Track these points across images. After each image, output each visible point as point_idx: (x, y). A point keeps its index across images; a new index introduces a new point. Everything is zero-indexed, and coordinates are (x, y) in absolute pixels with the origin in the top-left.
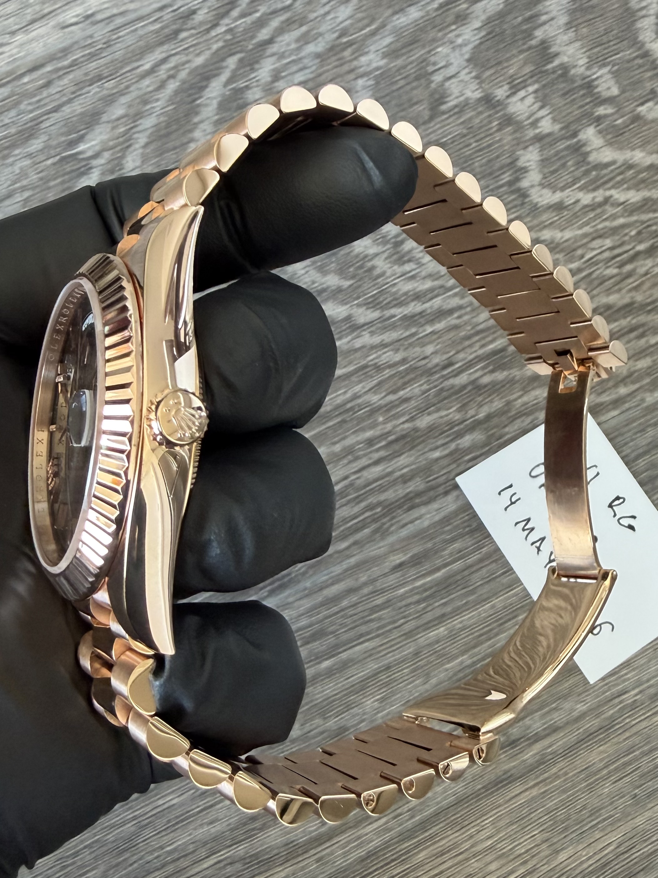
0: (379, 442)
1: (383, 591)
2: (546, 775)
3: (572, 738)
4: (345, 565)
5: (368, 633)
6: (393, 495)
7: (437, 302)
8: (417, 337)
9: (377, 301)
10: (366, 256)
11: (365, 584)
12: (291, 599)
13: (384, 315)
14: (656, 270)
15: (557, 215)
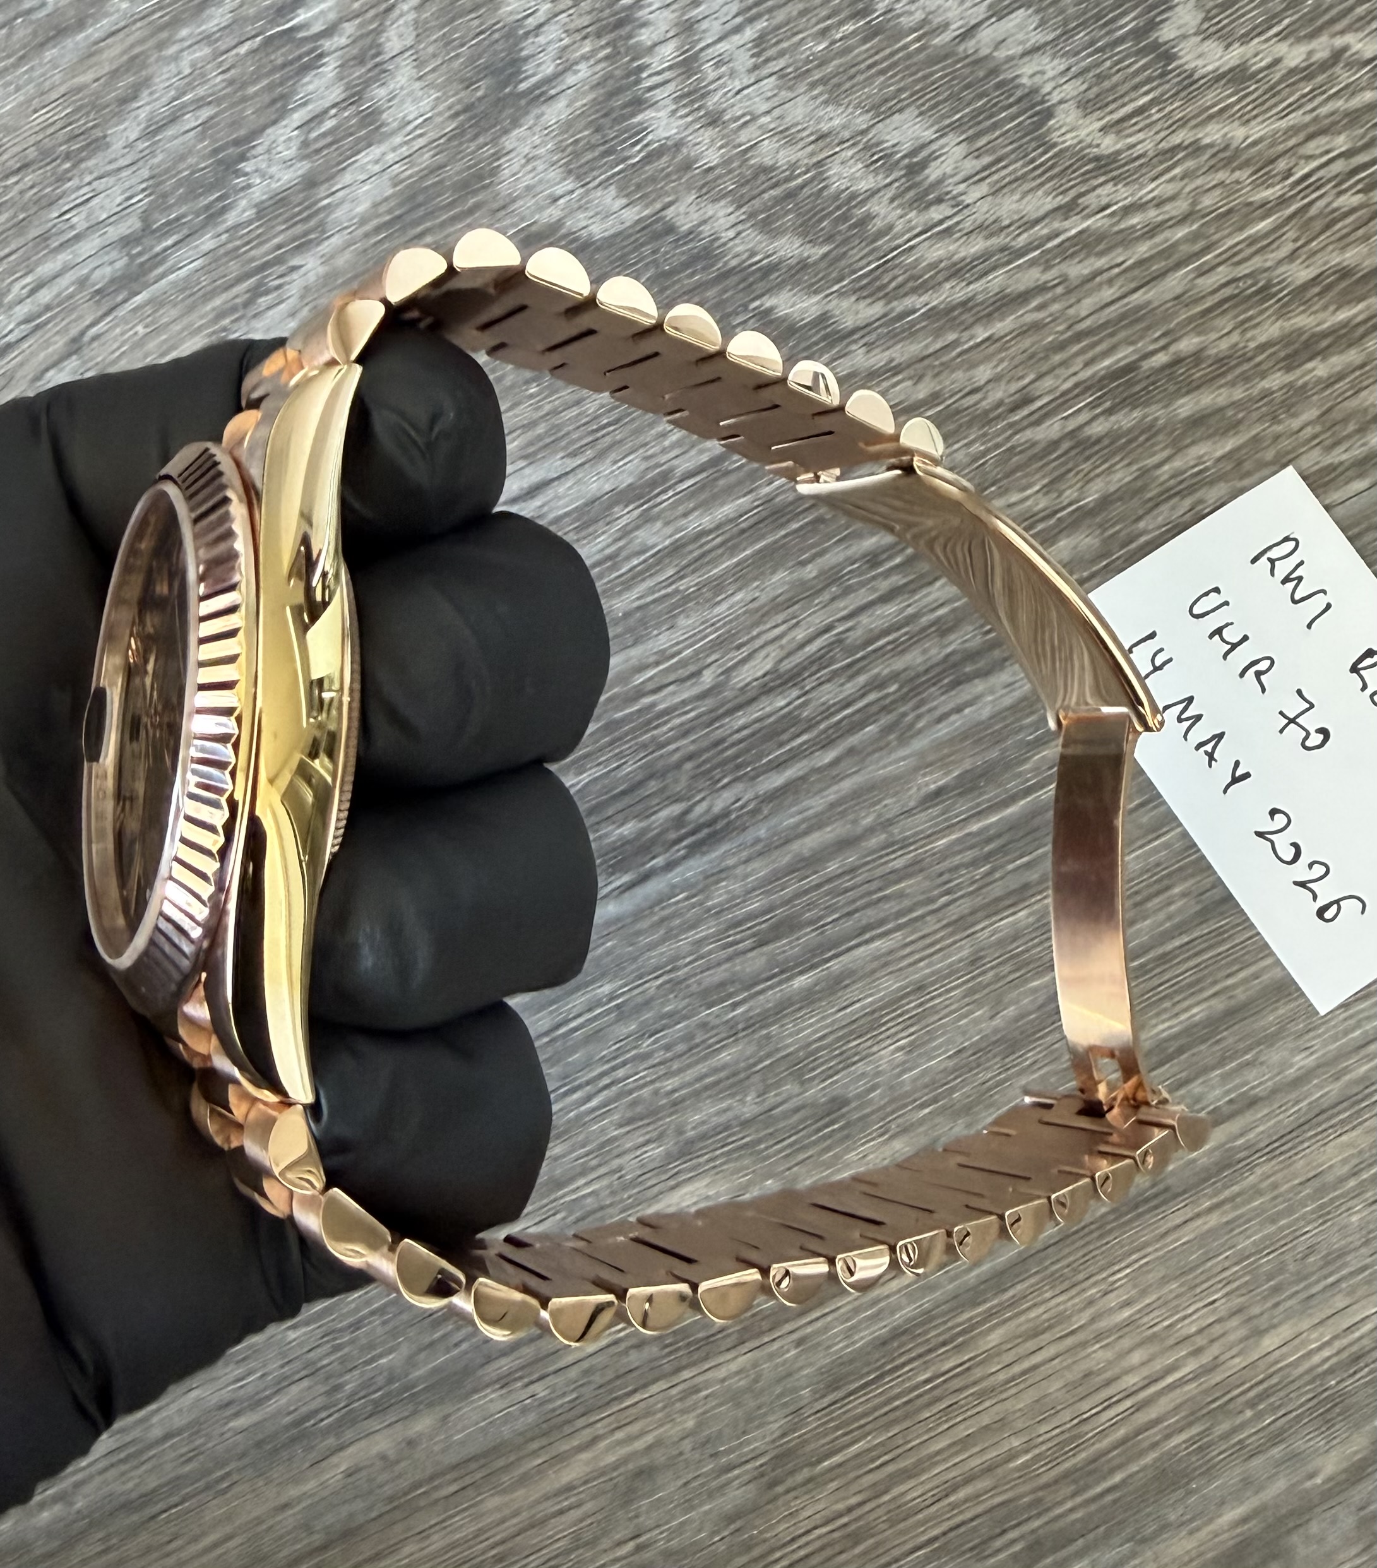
0: (890, 558)
1: (904, 844)
2: (1236, 1189)
3: (1286, 1118)
4: (832, 794)
5: (882, 922)
6: (919, 660)
7: (996, 281)
8: (959, 350)
9: (878, 283)
10: (853, 196)
11: (871, 831)
12: (730, 862)
13: (892, 310)
15: (1235, 93)
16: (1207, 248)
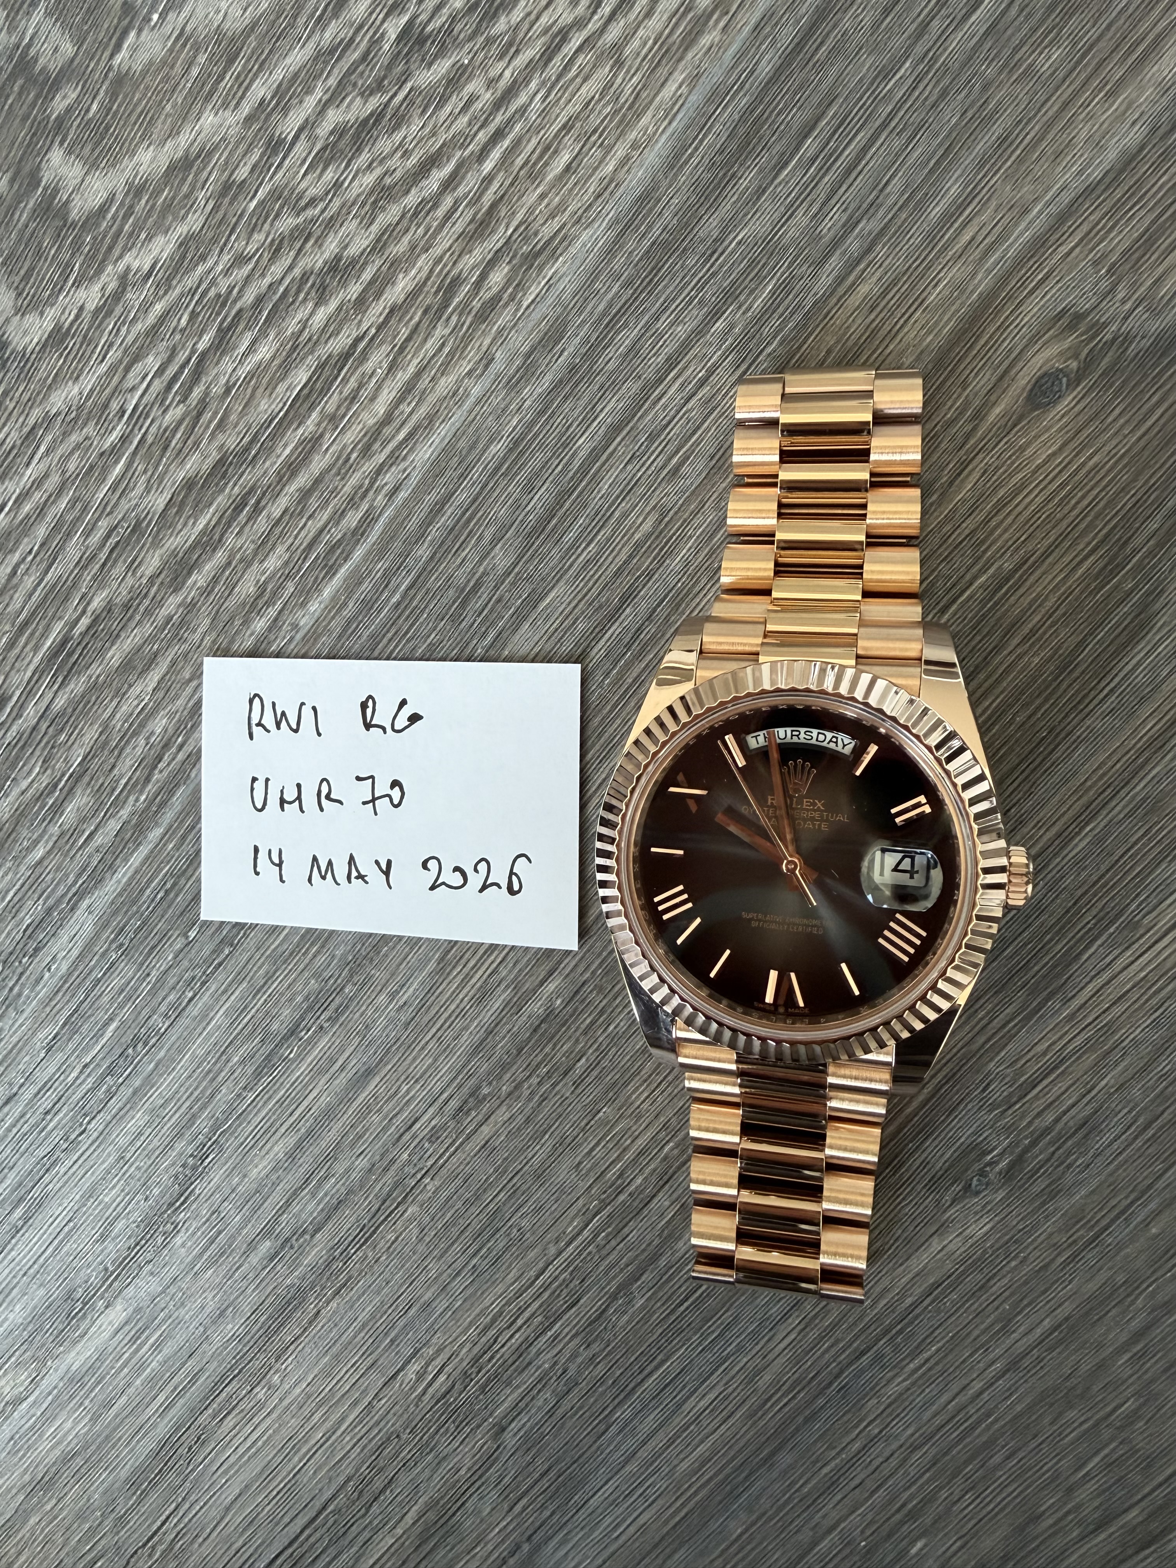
14: (242, 372)
15: (61, 355)
16: (85, 510)
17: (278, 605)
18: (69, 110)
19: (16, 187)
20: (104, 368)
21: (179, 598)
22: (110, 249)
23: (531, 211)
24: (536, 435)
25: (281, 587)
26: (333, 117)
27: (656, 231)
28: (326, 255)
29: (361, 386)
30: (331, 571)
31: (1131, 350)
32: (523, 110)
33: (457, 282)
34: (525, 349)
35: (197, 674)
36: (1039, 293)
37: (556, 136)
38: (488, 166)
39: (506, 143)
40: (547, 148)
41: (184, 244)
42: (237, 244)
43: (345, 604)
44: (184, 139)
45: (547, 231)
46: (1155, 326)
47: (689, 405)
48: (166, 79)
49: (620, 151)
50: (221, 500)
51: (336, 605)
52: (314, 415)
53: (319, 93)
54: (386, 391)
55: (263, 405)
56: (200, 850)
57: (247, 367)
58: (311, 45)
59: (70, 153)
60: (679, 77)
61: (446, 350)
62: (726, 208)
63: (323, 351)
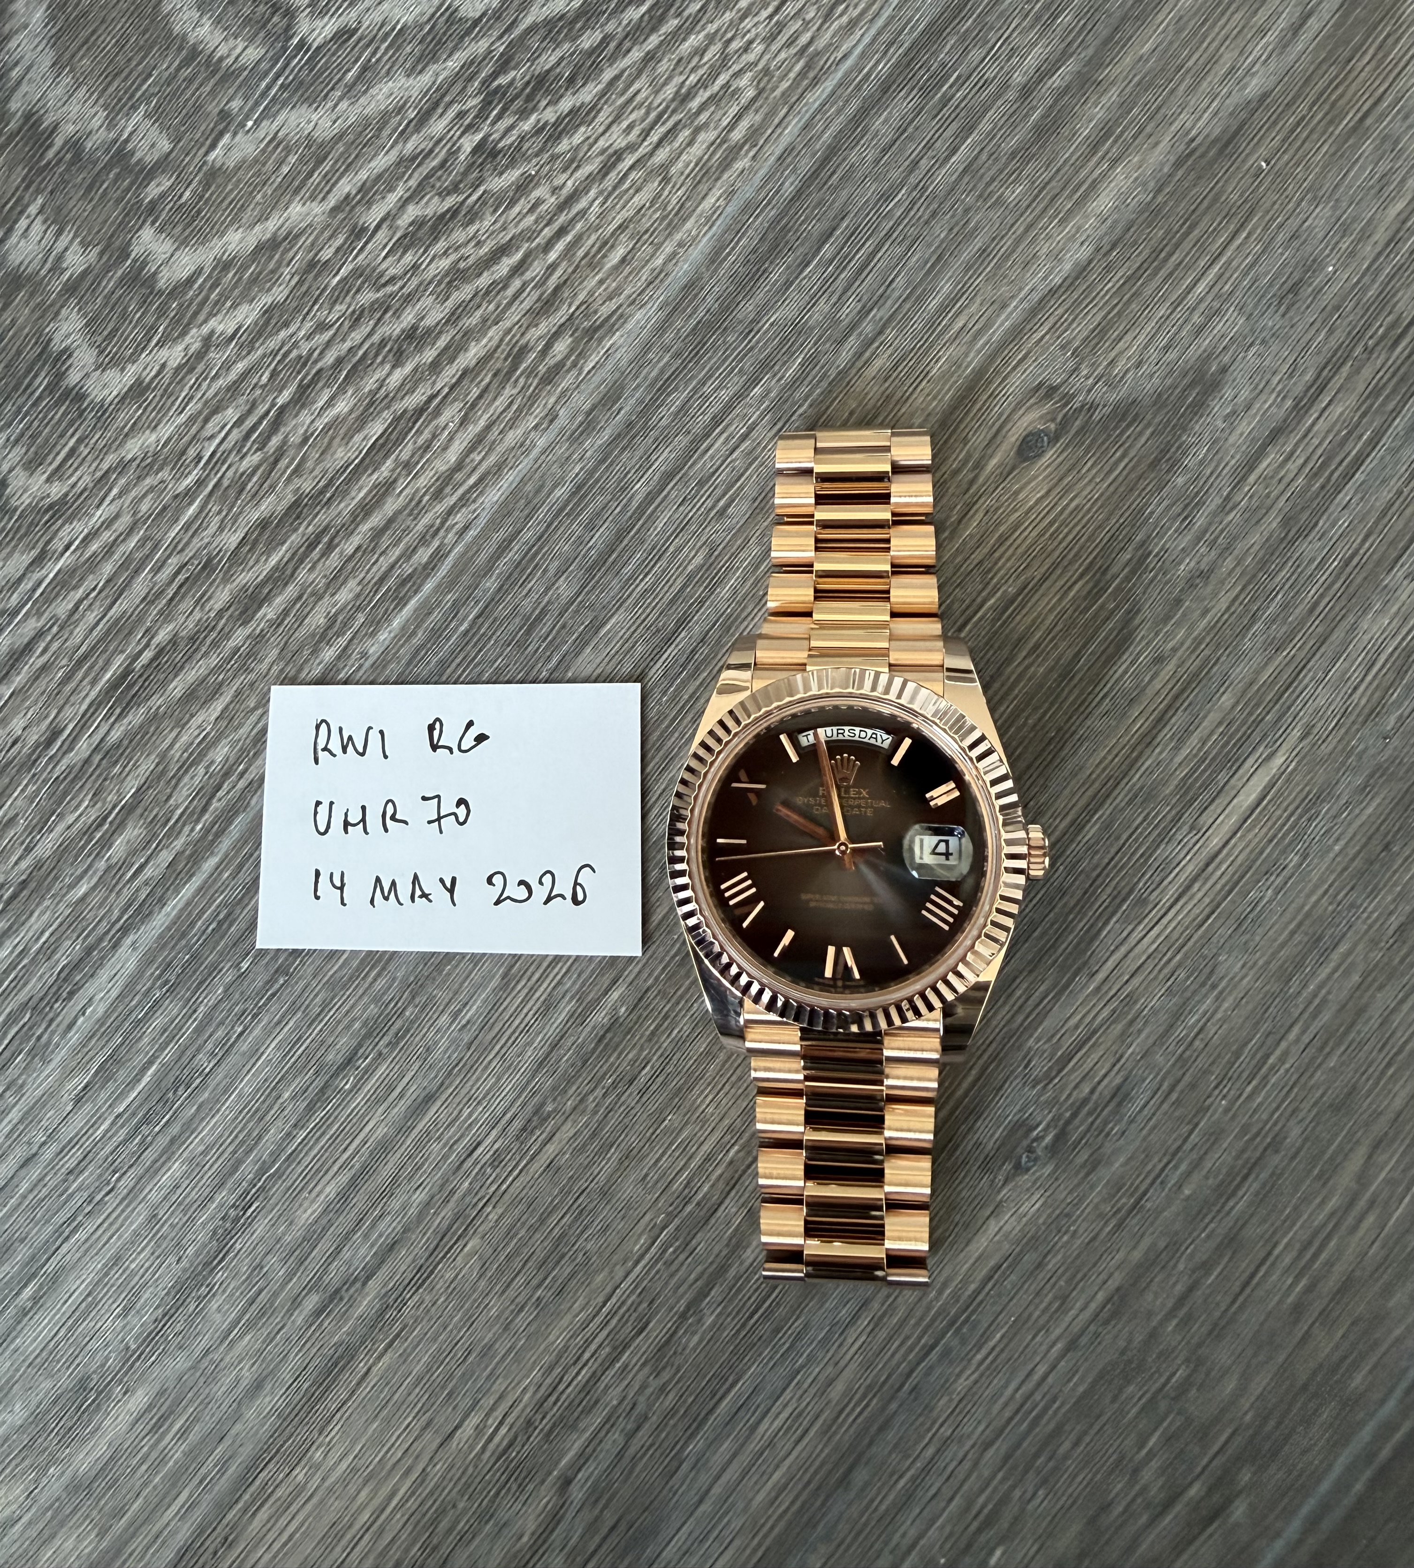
14: (320, 425)
15: (140, 407)
16: (155, 548)
17: (349, 635)
18: (163, 196)
19: (105, 258)
20: (183, 418)
21: (248, 630)
22: (196, 314)
23: (591, 293)
24: (597, 481)
25: (352, 618)
26: (412, 212)
27: (701, 313)
28: (404, 325)
29: (434, 436)
30: (402, 602)
31: (1096, 416)
32: (583, 213)
33: (524, 350)
34: (587, 406)
35: (264, 702)
36: (1020, 369)
37: (613, 234)
38: (552, 256)
39: (569, 238)
40: (606, 243)
41: (268, 312)
42: (320, 313)
43: (414, 633)
44: (272, 225)
45: (605, 311)
46: (1113, 397)
47: (734, 456)
48: (258, 174)
49: (668, 248)
50: (295, 539)
51: (406, 633)
52: (389, 463)
53: (400, 191)
54: (457, 443)
55: (340, 453)
56: (258, 877)
57: (326, 419)
58: (394, 154)
59: (161, 231)
60: (717, 192)
61: (515, 407)
62: (760, 296)
63: (399, 407)
